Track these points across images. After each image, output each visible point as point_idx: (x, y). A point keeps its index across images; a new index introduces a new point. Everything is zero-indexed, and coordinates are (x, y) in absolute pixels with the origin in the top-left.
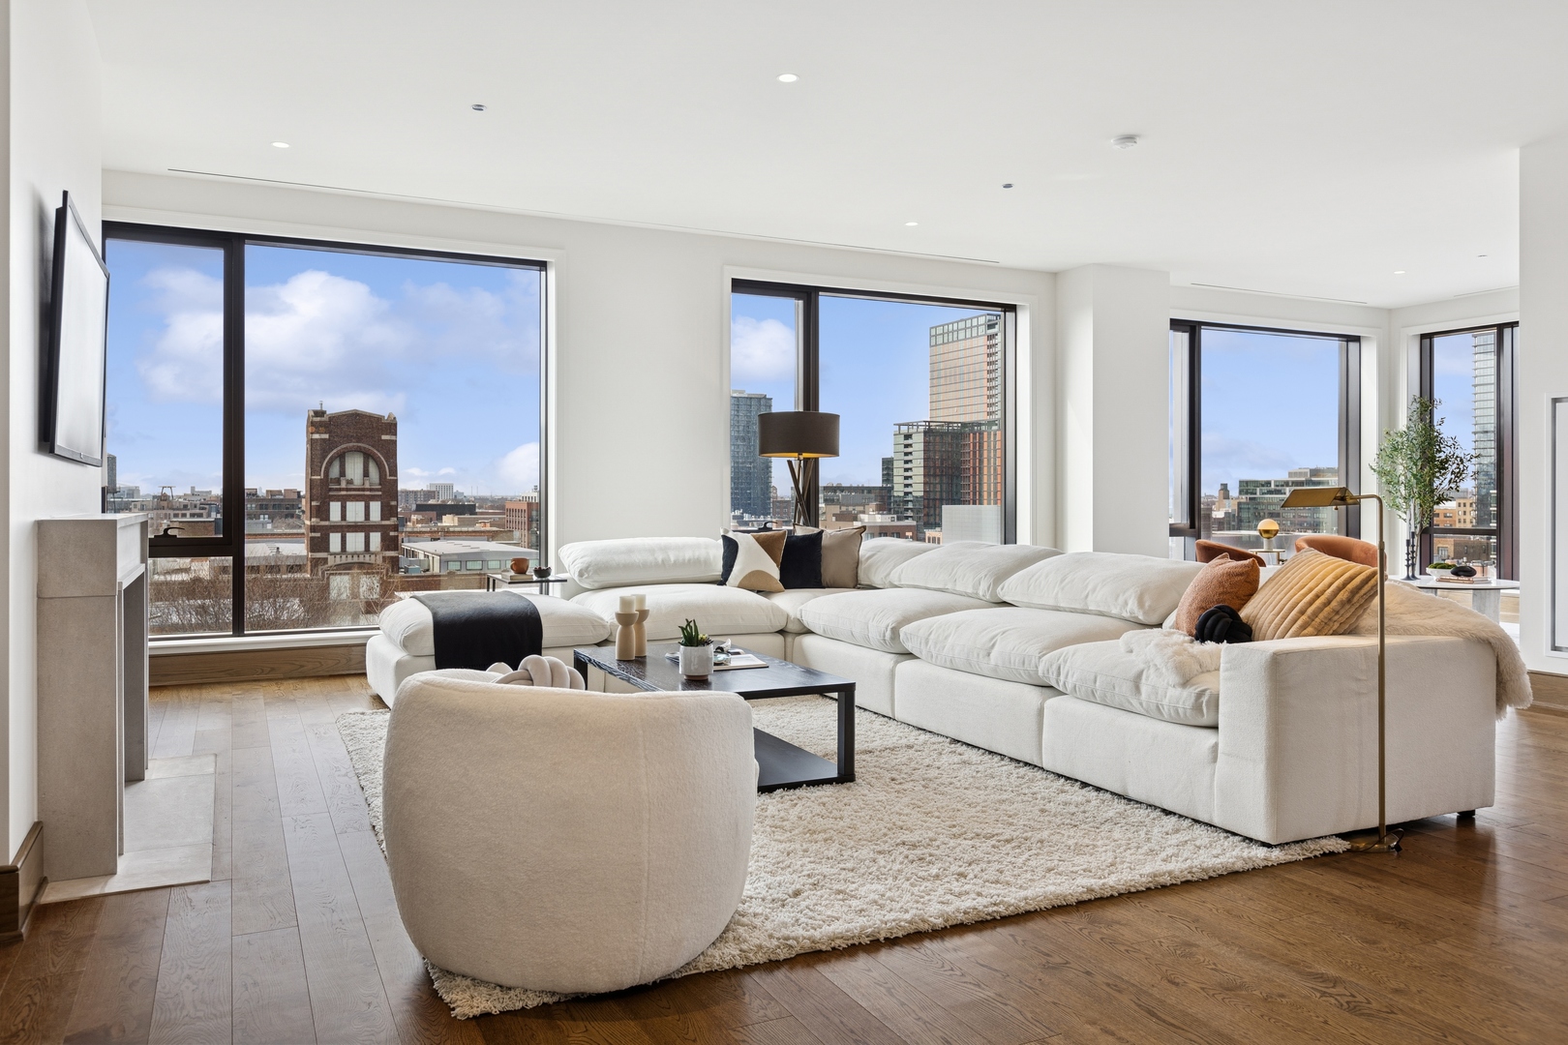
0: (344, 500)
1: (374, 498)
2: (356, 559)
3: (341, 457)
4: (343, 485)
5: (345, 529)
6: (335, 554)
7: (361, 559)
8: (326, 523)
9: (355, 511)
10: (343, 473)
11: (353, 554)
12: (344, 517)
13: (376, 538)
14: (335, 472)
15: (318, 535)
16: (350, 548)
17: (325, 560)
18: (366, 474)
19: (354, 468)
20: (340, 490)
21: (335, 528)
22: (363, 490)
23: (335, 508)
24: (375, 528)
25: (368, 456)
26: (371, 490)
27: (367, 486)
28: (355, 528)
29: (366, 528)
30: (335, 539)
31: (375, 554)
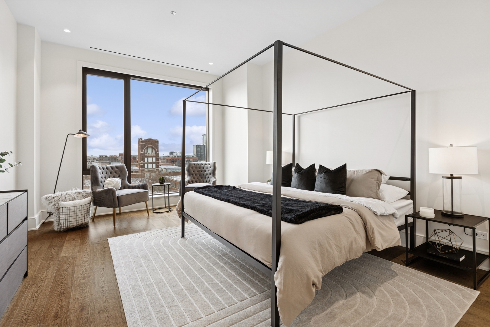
0: (148, 157)
1: (154, 157)
2: (150, 170)
3: (147, 148)
4: (148, 154)
5: (148, 163)
6: (146, 169)
7: (152, 170)
8: (144, 162)
9: (150, 160)
10: (147, 152)
11: (150, 169)
12: (148, 161)
13: (154, 165)
14: (146, 152)
15: (142, 165)
16: (149, 167)
17: (144, 170)
18: (152, 152)
19: (150, 151)
20: (147, 155)
21: (146, 163)
22: (152, 155)
23: (146, 159)
24: (154, 163)
25: (152, 148)
26: (153, 155)
27: (153, 154)
28: (150, 163)
29: (152, 163)
30: (146, 166)
31: (155, 169)
